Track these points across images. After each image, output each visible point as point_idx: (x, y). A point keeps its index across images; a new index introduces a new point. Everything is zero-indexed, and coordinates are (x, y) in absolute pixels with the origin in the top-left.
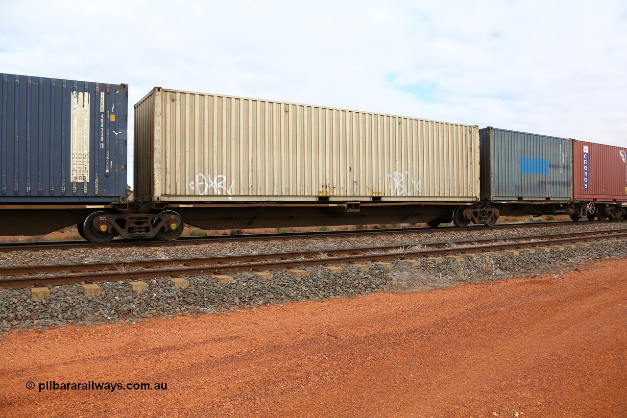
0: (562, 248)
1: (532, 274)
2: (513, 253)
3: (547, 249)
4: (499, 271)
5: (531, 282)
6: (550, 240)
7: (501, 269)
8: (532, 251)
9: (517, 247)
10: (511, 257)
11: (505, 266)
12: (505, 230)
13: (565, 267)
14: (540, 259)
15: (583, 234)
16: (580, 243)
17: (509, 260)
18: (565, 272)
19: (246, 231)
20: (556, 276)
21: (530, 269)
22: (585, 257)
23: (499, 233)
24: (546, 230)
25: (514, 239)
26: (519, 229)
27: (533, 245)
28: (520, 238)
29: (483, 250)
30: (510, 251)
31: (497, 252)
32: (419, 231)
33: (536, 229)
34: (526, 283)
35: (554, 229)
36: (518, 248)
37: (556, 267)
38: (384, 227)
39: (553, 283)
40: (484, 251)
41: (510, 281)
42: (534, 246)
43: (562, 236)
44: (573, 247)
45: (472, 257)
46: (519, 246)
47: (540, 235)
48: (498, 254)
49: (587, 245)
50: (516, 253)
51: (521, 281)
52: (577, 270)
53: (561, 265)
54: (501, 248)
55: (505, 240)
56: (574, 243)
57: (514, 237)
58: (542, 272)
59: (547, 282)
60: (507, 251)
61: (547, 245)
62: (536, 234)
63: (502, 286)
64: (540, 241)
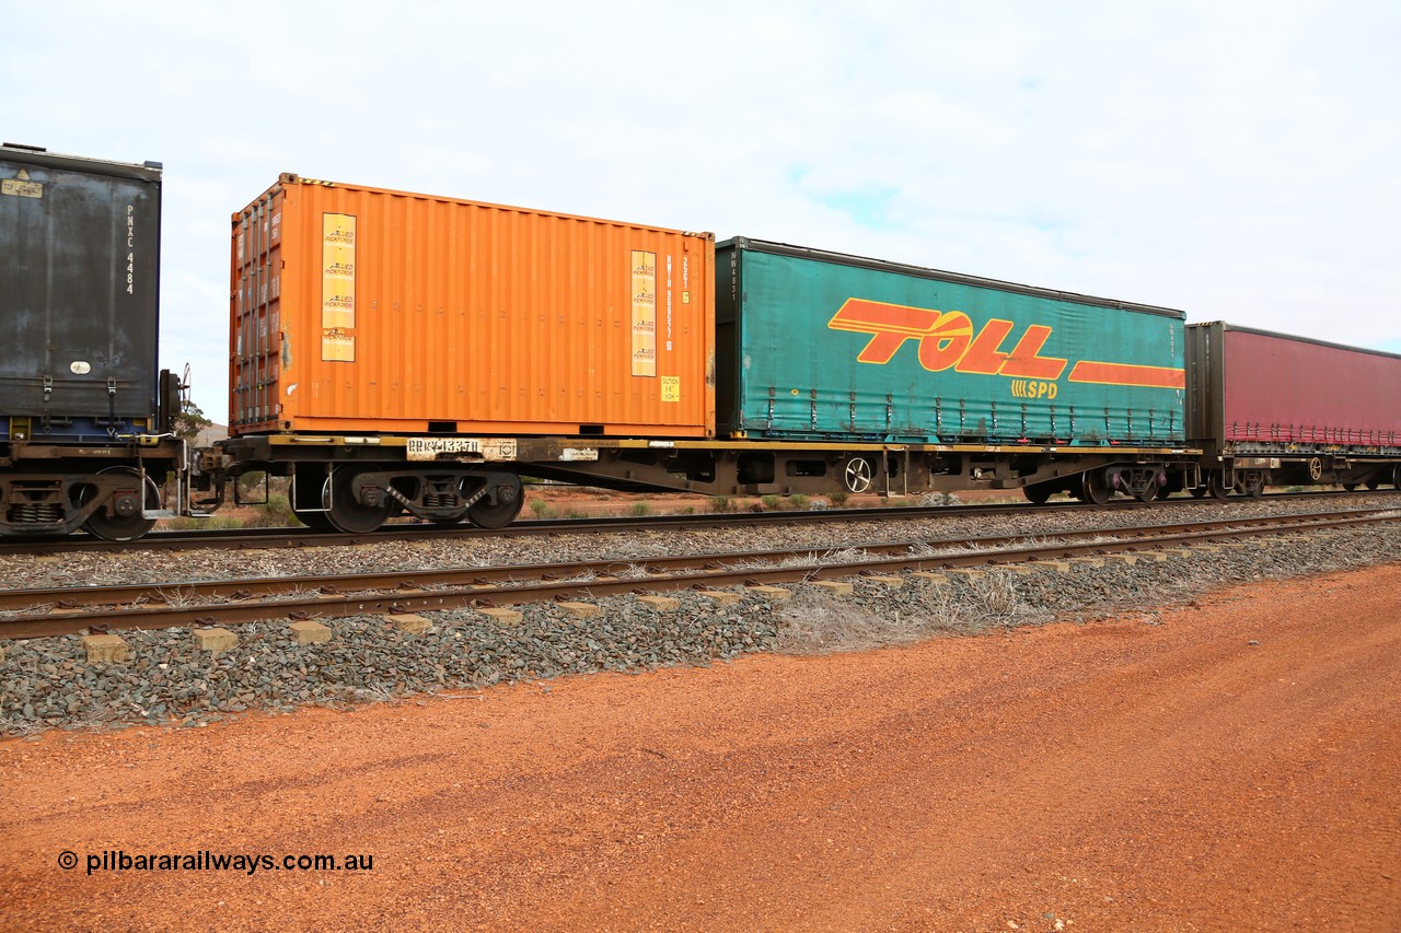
0: (1161, 557)
1: (1097, 614)
2: (1056, 567)
3: (1130, 559)
4: (1024, 608)
5: (1094, 631)
6: (1137, 539)
7: (1030, 602)
8: (1097, 562)
9: (1065, 553)
10: (1052, 575)
11: (1038, 595)
12: (1039, 517)
13: (1167, 597)
14: (1113, 581)
15: (1207, 526)
16: (1202, 546)
17: (1046, 583)
18: (1168, 609)
20: (1148, 619)
21: (1094, 602)
22: (1209, 576)
23: (1026, 522)
24: (1128, 517)
25: (1059, 536)
26: (1071, 513)
27: (1099, 550)
28: (1071, 534)
29: (991, 560)
30: (1050, 563)
31: (1021, 566)
32: (850, 516)
33: (1106, 513)
34: (1084, 633)
35: (1145, 515)
36: (1067, 556)
37: (1148, 599)
38: (775, 507)
39: (1142, 634)
40: (992, 563)
41: (1050, 630)
42: (1100, 553)
43: (1162, 530)
44: (1186, 553)
45: (966, 576)
46: (1069, 552)
47: (1114, 528)
48: (1024, 569)
49: (1215, 550)
50: (1063, 567)
51: (1072, 629)
52: (1192, 604)
53: (1159, 593)
54: (1031, 556)
55: (1039, 538)
56: (1187, 545)
57: (1059, 530)
58: (1118, 609)
59: (1128, 631)
60: (1042, 563)
61: (1130, 550)
62: (1106, 526)
63: (1031, 638)
64: (1116, 540)
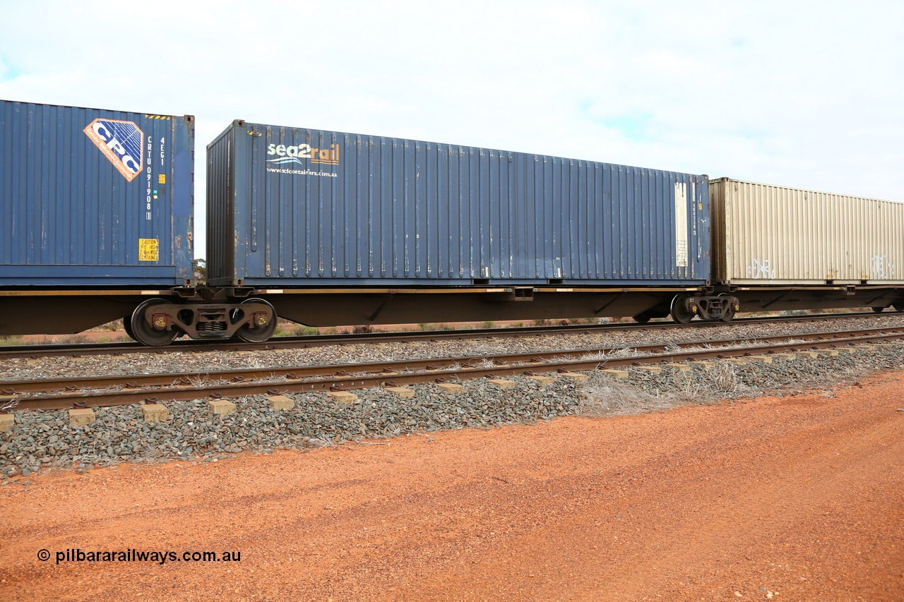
0: (835, 353)
1: (791, 391)
2: (763, 360)
3: (813, 354)
4: (742, 387)
5: (789, 402)
6: (817, 340)
7: (746, 382)
8: (791, 357)
9: (770, 351)
10: (761, 365)
11: (751, 378)
12: (751, 327)
13: (839, 380)
14: (802, 369)
15: (866, 332)
16: (863, 345)
17: (757, 371)
18: (840, 388)
19: (376, 328)
20: (826, 394)
21: (789, 383)
22: (868, 366)
23: (743, 331)
24: (811, 327)
25: (764, 340)
26: (772, 325)
27: (793, 348)
28: (773, 338)
29: (720, 355)
30: (759, 357)
31: (740, 359)
32: (625, 327)
33: (796, 324)
34: (783, 403)
35: (823, 325)
36: (770, 352)
37: (826, 381)
38: (576, 322)
39: (822, 404)
40: (720, 357)
41: (759, 401)
42: (793, 350)
43: (835, 335)
44: (852, 350)
45: (703, 366)
46: (772, 350)
47: (802, 334)
48: (742, 361)
49: (872, 348)
50: (768, 360)
51: (775, 400)
52: (857, 384)
53: (833, 377)
54: (746, 353)
55: (751, 341)
56: (853, 345)
57: (765, 336)
58: (806, 388)
59: (813, 402)
60: (754, 357)
61: (813, 348)
62: (796, 333)
63: (747, 407)
64: (803, 342)
